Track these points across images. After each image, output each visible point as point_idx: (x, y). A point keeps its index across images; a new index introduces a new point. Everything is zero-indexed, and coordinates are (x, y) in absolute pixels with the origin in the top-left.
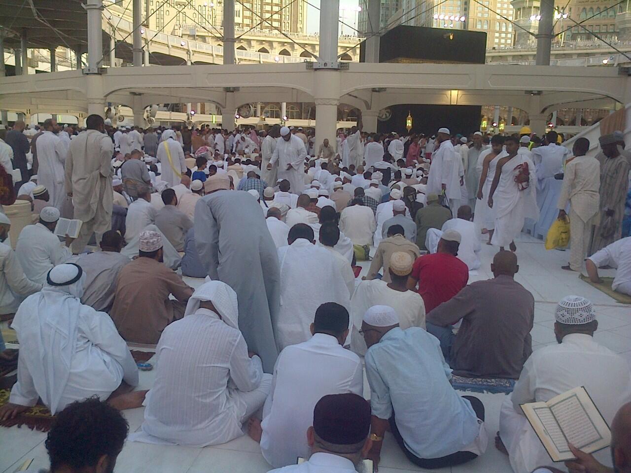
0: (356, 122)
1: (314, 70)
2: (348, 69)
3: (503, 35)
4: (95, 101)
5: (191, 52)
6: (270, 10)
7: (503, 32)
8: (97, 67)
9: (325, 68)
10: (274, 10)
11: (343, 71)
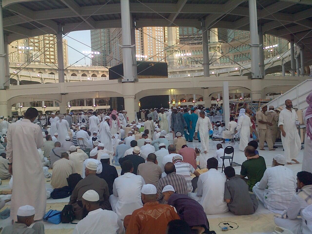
1: (122, 83)
2: (138, 82)
4: (3, 103)
5: (19, 76)
6: (49, 54)
8: (3, 86)
9: (128, 82)
10: (51, 54)
11: (135, 82)
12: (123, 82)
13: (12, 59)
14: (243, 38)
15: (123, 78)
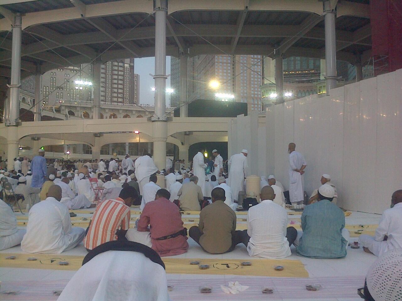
2: (172, 121)
3: (256, 106)
4: (13, 142)
6: (117, 91)
7: (256, 104)
8: (15, 122)
9: (158, 120)
10: (119, 91)
11: (168, 122)
12: (153, 121)
13: (72, 97)
14: (369, 75)
15: (153, 117)
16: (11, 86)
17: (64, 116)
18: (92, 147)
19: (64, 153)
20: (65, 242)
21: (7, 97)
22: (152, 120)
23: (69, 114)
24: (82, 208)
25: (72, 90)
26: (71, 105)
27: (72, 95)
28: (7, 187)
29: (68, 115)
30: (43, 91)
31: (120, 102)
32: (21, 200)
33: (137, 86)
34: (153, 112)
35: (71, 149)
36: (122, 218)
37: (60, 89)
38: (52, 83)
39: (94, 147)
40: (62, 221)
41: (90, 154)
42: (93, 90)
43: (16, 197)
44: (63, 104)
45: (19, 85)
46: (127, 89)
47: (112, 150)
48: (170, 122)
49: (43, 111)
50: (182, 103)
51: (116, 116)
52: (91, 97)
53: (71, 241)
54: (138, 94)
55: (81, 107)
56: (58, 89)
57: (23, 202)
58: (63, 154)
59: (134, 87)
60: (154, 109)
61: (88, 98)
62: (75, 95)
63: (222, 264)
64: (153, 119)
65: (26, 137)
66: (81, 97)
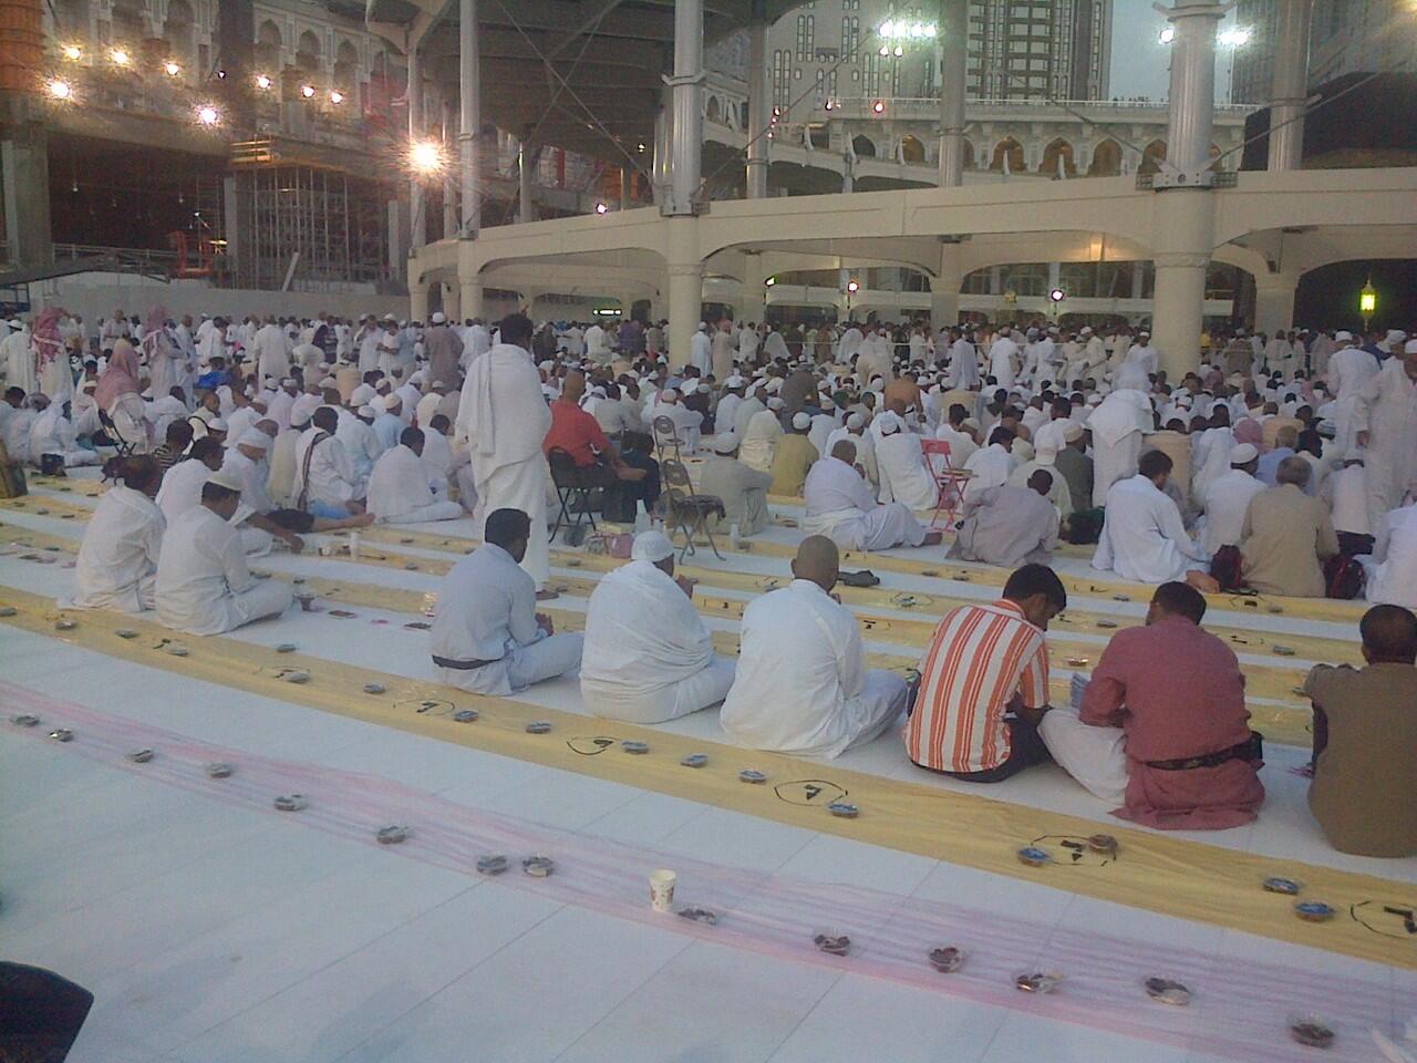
0: (1231, 302)
1: (1154, 192)
2: (1234, 186)
4: (684, 270)
9: (1181, 186)
10: (1034, 51)
11: (1221, 190)
12: (1159, 190)
13: (866, 83)
15: (1160, 171)
16: (675, 82)
17: (841, 158)
18: (931, 279)
19: (837, 287)
20: (847, 723)
21: (662, 107)
22: (1155, 185)
23: (856, 153)
24: (897, 545)
25: (867, 58)
26: (864, 116)
27: (866, 76)
28: (676, 475)
29: (854, 155)
30: (772, 70)
31: (1037, 92)
32: (714, 515)
33: (1102, 22)
34: (1161, 125)
35: (863, 278)
36: (1021, 667)
37: (827, 57)
38: (801, 39)
39: (936, 280)
40: (836, 665)
41: (925, 291)
42: (939, 54)
43: (701, 507)
44: (837, 116)
45: (701, 76)
46: (1064, 40)
47: (1002, 275)
48: (1226, 190)
49: (775, 145)
50: (1281, 102)
51: (1019, 148)
52: (931, 81)
53: (867, 723)
54: (1104, 57)
55: (899, 121)
56: (822, 57)
57: (720, 523)
58: (837, 290)
59: (1089, 29)
60: (1167, 113)
61: (922, 84)
62: (876, 76)
63: (1389, 910)
64: (1159, 180)
65: (721, 252)
66: (897, 83)
